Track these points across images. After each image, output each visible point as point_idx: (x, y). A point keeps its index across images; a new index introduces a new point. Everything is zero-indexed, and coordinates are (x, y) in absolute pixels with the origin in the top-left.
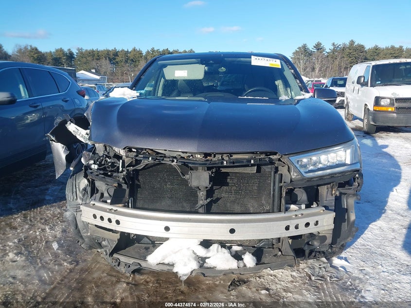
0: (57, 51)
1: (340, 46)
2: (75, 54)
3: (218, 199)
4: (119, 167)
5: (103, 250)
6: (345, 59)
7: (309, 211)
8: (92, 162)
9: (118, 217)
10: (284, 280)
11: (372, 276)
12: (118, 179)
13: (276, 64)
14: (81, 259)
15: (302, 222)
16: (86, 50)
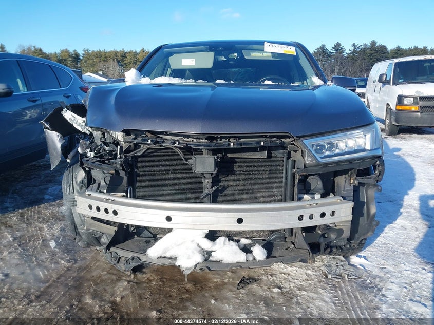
0: (62, 52)
1: (360, 47)
2: (81, 55)
3: (224, 189)
4: (117, 153)
5: (102, 247)
6: (366, 60)
7: (325, 200)
8: (88, 150)
9: (116, 207)
10: (297, 278)
11: (394, 274)
12: (115, 165)
13: (292, 51)
14: (80, 257)
15: (317, 212)
16: (93, 52)
